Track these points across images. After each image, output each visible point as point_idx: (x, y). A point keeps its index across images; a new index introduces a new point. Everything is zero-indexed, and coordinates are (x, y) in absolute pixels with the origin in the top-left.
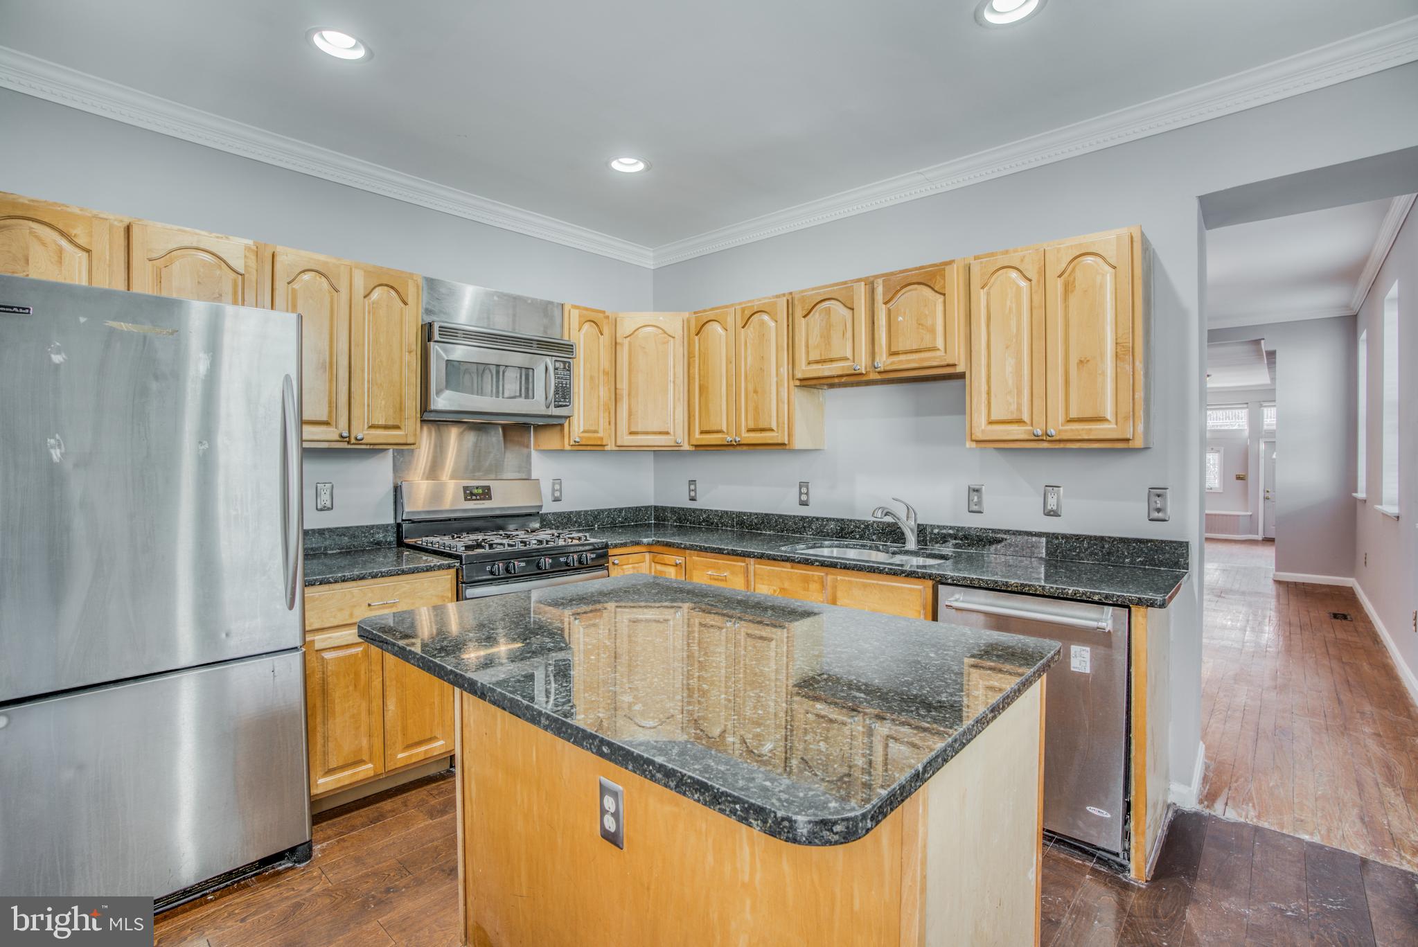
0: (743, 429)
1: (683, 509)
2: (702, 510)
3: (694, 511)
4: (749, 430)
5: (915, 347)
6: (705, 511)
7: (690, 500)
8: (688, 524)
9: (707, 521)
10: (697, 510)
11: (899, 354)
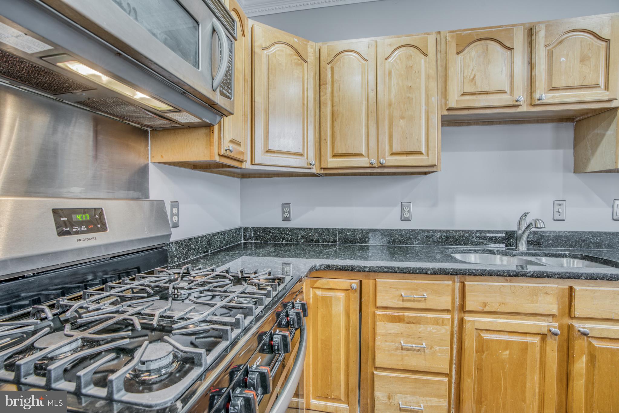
0: (387, 153)
1: (278, 229)
2: (300, 229)
3: (291, 230)
4: (393, 154)
5: (577, 84)
6: (304, 229)
7: (283, 220)
8: (284, 242)
9: (306, 238)
10: (295, 229)
11: (559, 89)
